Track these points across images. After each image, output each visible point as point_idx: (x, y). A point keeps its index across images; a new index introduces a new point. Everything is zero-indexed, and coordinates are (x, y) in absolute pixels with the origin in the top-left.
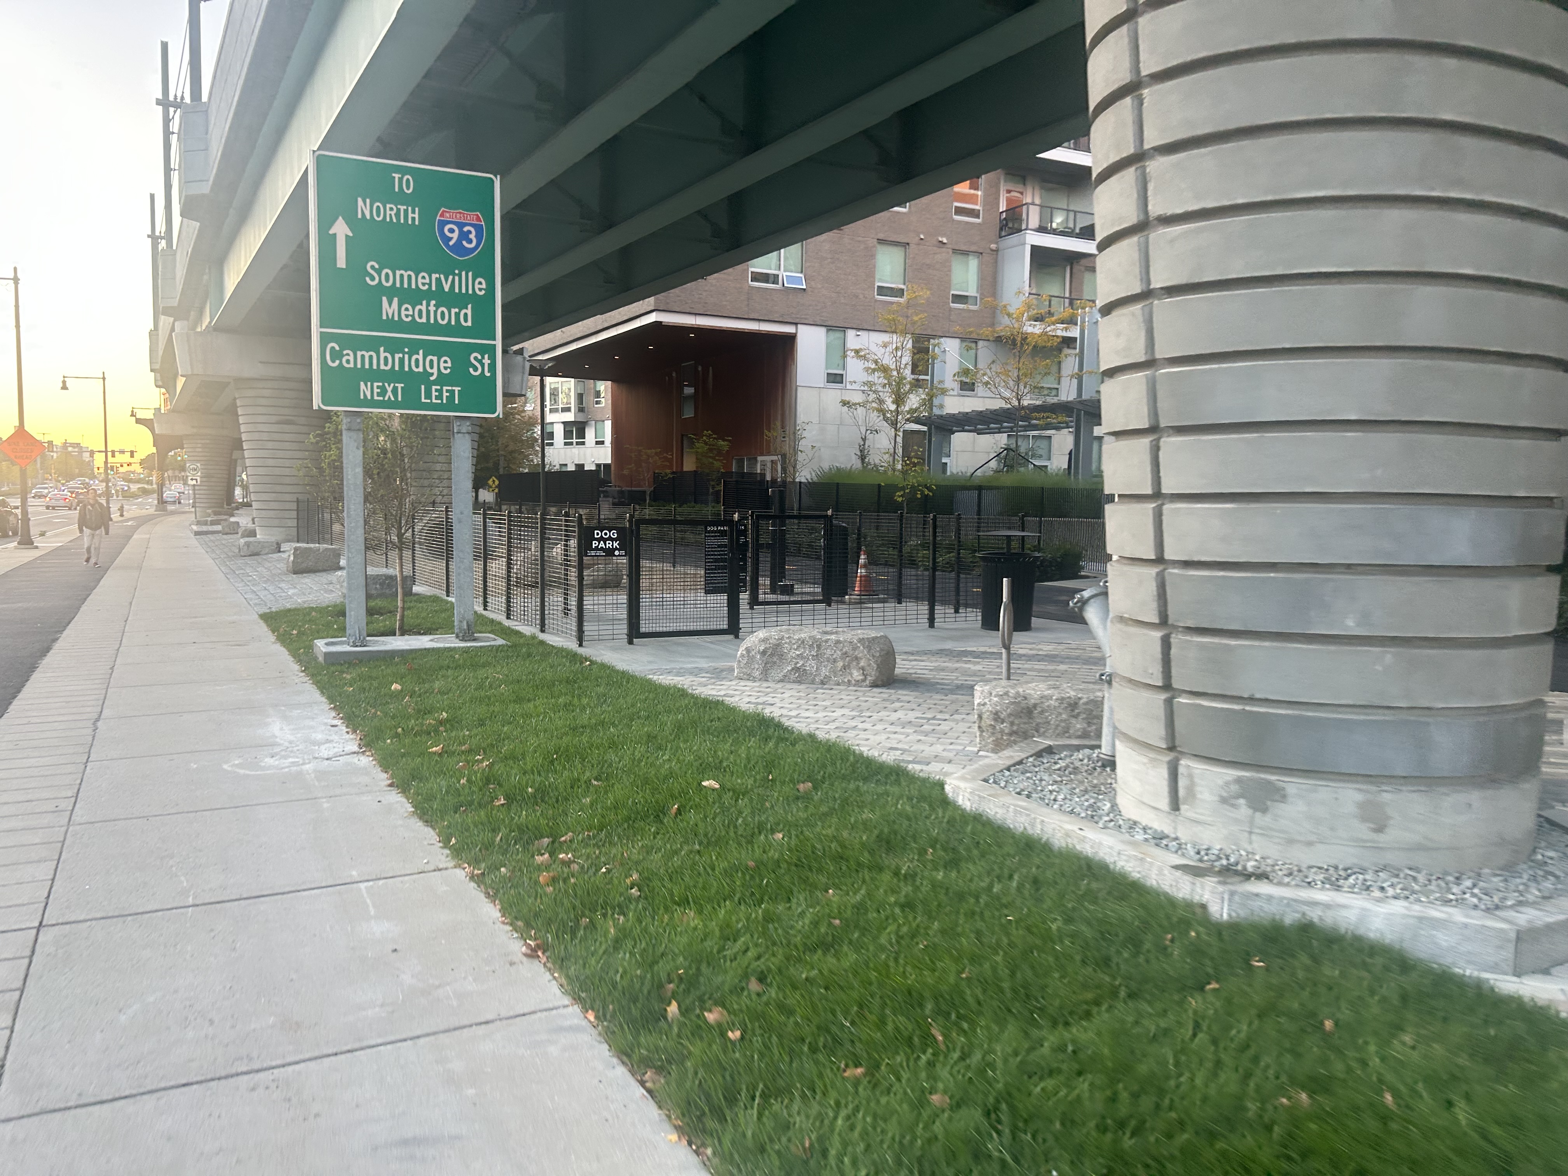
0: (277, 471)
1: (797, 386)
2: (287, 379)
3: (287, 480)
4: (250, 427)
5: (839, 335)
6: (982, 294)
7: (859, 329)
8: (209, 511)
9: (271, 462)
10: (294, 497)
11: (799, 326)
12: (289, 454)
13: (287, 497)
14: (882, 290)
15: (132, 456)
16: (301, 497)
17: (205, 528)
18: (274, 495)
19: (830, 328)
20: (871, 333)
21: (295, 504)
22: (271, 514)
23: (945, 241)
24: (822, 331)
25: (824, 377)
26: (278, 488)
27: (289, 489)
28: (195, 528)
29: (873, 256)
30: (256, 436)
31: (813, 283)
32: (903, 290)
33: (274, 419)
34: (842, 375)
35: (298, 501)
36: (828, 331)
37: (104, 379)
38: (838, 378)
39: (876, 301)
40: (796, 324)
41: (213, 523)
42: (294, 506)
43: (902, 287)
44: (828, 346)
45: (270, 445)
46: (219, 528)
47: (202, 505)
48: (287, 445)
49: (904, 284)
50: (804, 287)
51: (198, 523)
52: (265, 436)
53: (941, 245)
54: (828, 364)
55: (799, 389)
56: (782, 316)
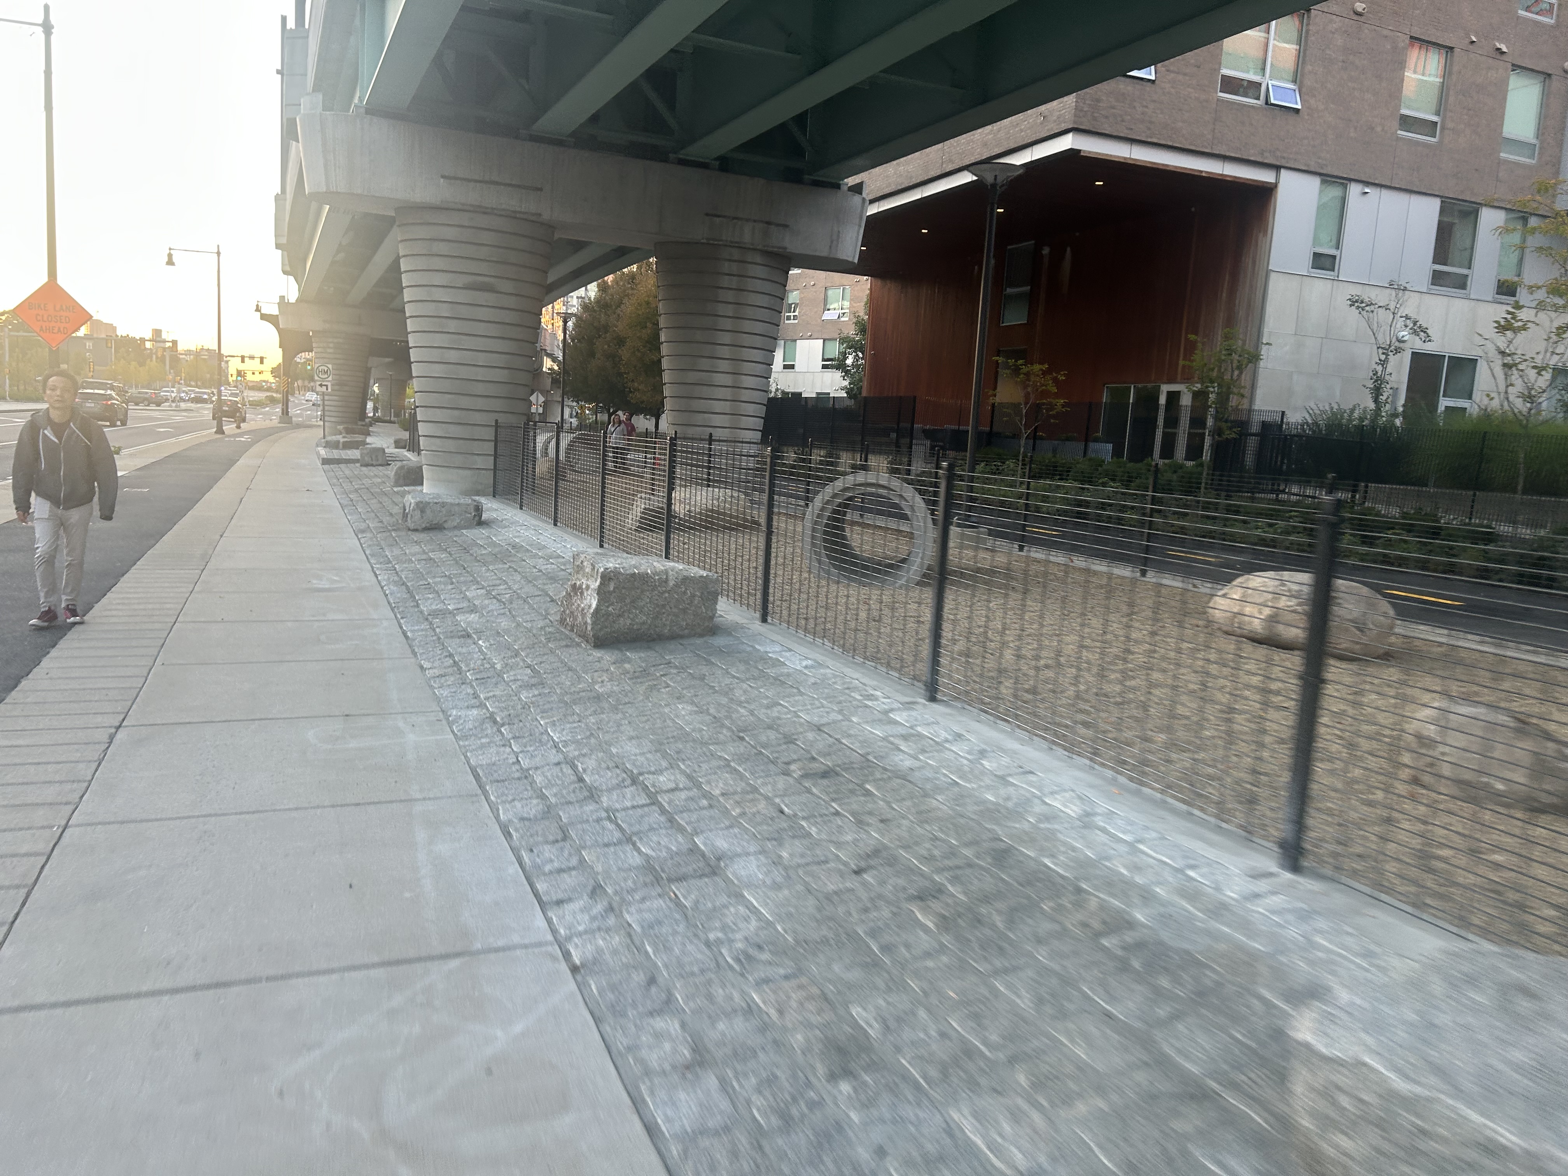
0: (464, 373)
1: (1268, 272)
2: (485, 211)
3: (480, 389)
4: (420, 293)
5: (1334, 192)
6: (1542, 142)
7: (1367, 184)
8: (340, 427)
9: (453, 356)
10: (490, 419)
11: (1283, 172)
12: (480, 344)
13: (478, 418)
14: (1407, 122)
15: (262, 362)
16: (502, 419)
17: (336, 454)
18: (456, 413)
19: (1327, 179)
20: (1385, 193)
21: (493, 430)
22: (450, 445)
23: (1505, 49)
24: (1315, 183)
25: (1308, 259)
26: (465, 402)
27: (480, 403)
28: (323, 452)
29: (1401, 65)
30: (429, 309)
31: (1312, 101)
32: (1435, 124)
33: (461, 280)
34: (1334, 257)
35: (497, 425)
36: (1323, 182)
37: (218, 253)
38: (1328, 263)
39: (1398, 139)
40: (1277, 168)
41: (347, 446)
42: (489, 434)
43: (1435, 118)
44: (1321, 208)
45: (452, 326)
46: (355, 454)
47: (333, 419)
48: (481, 329)
49: (1437, 113)
50: (1299, 107)
51: (328, 445)
52: (445, 311)
53: (1498, 56)
54: (1316, 241)
55: (1273, 276)
56: (1262, 153)
